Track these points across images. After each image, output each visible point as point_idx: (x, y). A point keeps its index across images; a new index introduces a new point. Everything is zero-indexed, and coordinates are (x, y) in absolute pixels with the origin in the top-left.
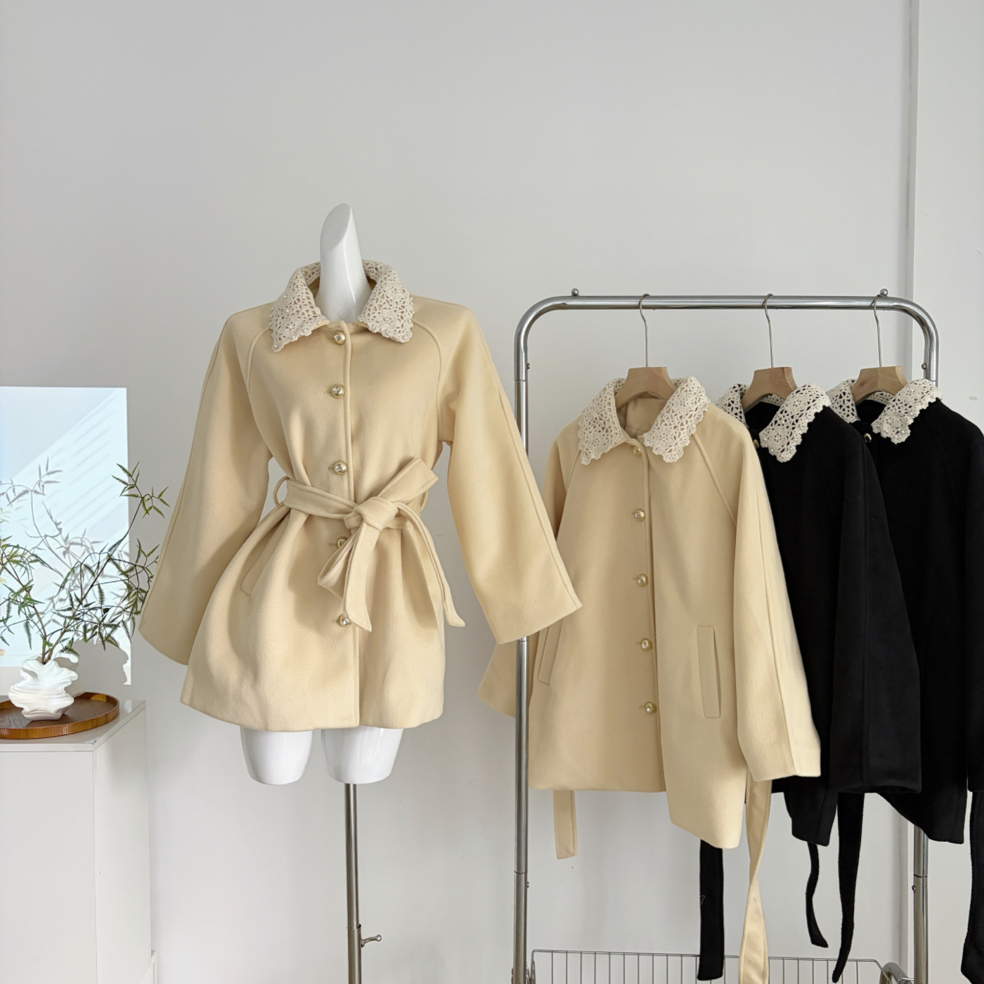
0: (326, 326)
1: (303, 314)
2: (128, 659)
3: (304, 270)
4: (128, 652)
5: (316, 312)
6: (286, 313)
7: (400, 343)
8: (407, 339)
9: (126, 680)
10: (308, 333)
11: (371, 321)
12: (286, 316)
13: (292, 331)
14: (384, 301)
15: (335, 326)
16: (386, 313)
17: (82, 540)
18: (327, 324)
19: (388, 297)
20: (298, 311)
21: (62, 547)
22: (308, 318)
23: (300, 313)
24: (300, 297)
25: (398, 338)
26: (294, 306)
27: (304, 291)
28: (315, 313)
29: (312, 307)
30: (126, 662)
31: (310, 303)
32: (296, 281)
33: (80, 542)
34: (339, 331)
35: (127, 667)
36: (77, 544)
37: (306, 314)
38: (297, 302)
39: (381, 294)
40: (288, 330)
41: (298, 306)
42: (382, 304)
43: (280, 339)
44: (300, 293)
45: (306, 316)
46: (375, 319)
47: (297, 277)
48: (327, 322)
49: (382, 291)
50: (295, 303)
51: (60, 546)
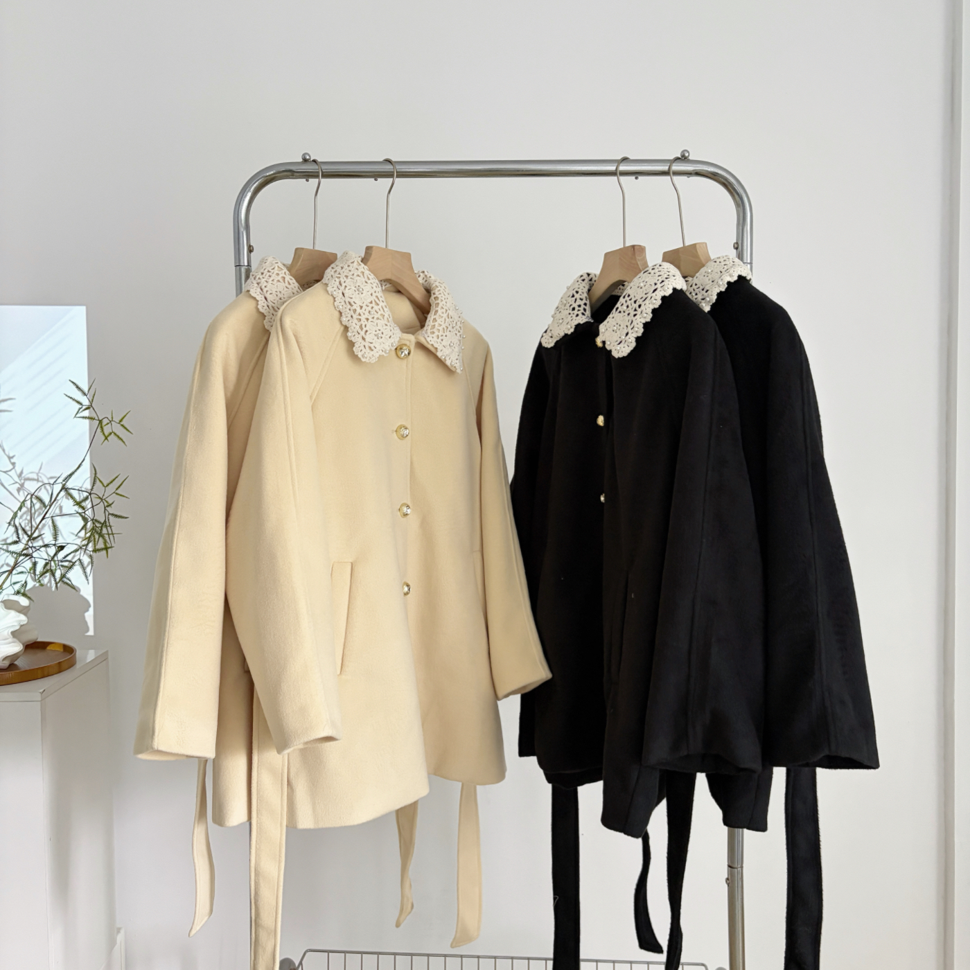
2: (90, 606)
4: (90, 599)
9: (88, 630)
17: (38, 475)
21: (16, 482)
30: (87, 610)
33: (36, 478)
35: (89, 616)
36: (33, 480)
51: (13, 482)
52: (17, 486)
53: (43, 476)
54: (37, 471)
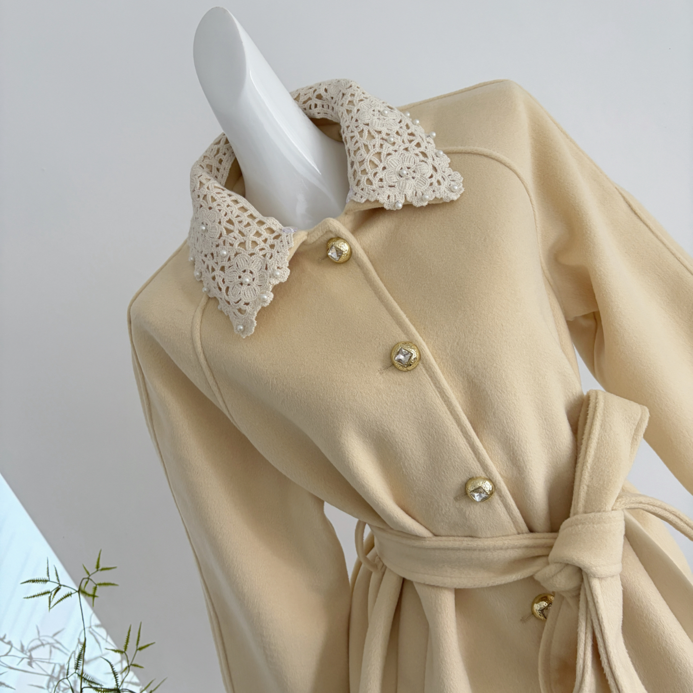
0: (304, 243)
1: (255, 243)
3: (204, 165)
5: (274, 228)
6: (223, 257)
7: (452, 201)
8: (459, 188)
10: (283, 274)
11: (380, 191)
12: (226, 264)
13: (254, 285)
14: (378, 141)
15: (320, 234)
16: (394, 162)
18: (305, 238)
19: (380, 132)
20: (242, 244)
22: (267, 246)
23: (249, 245)
24: (229, 216)
25: (444, 196)
26: (230, 238)
27: (229, 200)
28: (272, 231)
29: (261, 223)
31: (251, 216)
32: (204, 191)
34: (331, 239)
36: (38, 646)
37: (259, 240)
38: (230, 227)
39: (366, 133)
40: (245, 287)
41: (236, 233)
42: (378, 150)
43: (240, 310)
44: (224, 209)
45: (262, 245)
46: (384, 183)
47: (201, 183)
48: (302, 236)
49: (362, 126)
50: (229, 231)
51: (20, 659)
52: (26, 661)
53: (46, 638)
54: (37, 637)
